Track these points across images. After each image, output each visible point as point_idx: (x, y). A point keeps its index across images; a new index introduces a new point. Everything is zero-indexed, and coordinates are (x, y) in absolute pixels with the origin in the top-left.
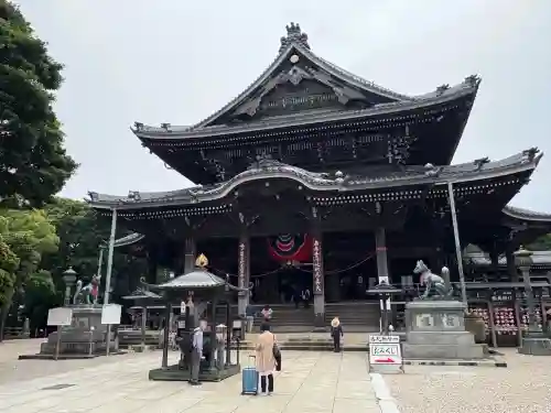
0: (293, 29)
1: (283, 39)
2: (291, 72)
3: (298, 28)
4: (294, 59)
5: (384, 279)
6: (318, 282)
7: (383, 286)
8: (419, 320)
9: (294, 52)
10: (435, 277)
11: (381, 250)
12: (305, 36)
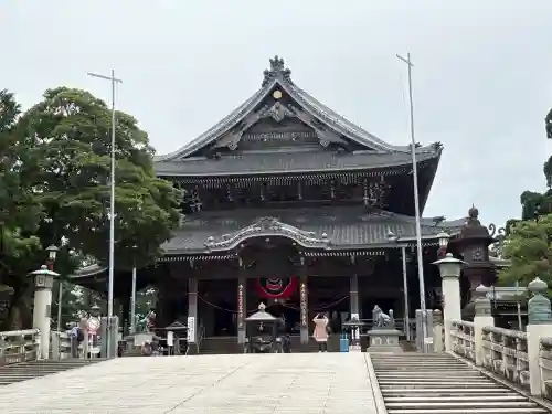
0: (277, 63)
1: (266, 73)
2: (273, 108)
3: (282, 63)
4: (277, 95)
5: (355, 316)
6: (304, 317)
7: (355, 321)
8: (373, 341)
9: (277, 87)
10: (384, 315)
11: (354, 293)
12: (288, 72)
